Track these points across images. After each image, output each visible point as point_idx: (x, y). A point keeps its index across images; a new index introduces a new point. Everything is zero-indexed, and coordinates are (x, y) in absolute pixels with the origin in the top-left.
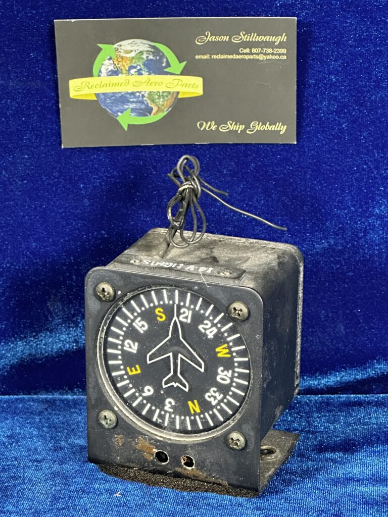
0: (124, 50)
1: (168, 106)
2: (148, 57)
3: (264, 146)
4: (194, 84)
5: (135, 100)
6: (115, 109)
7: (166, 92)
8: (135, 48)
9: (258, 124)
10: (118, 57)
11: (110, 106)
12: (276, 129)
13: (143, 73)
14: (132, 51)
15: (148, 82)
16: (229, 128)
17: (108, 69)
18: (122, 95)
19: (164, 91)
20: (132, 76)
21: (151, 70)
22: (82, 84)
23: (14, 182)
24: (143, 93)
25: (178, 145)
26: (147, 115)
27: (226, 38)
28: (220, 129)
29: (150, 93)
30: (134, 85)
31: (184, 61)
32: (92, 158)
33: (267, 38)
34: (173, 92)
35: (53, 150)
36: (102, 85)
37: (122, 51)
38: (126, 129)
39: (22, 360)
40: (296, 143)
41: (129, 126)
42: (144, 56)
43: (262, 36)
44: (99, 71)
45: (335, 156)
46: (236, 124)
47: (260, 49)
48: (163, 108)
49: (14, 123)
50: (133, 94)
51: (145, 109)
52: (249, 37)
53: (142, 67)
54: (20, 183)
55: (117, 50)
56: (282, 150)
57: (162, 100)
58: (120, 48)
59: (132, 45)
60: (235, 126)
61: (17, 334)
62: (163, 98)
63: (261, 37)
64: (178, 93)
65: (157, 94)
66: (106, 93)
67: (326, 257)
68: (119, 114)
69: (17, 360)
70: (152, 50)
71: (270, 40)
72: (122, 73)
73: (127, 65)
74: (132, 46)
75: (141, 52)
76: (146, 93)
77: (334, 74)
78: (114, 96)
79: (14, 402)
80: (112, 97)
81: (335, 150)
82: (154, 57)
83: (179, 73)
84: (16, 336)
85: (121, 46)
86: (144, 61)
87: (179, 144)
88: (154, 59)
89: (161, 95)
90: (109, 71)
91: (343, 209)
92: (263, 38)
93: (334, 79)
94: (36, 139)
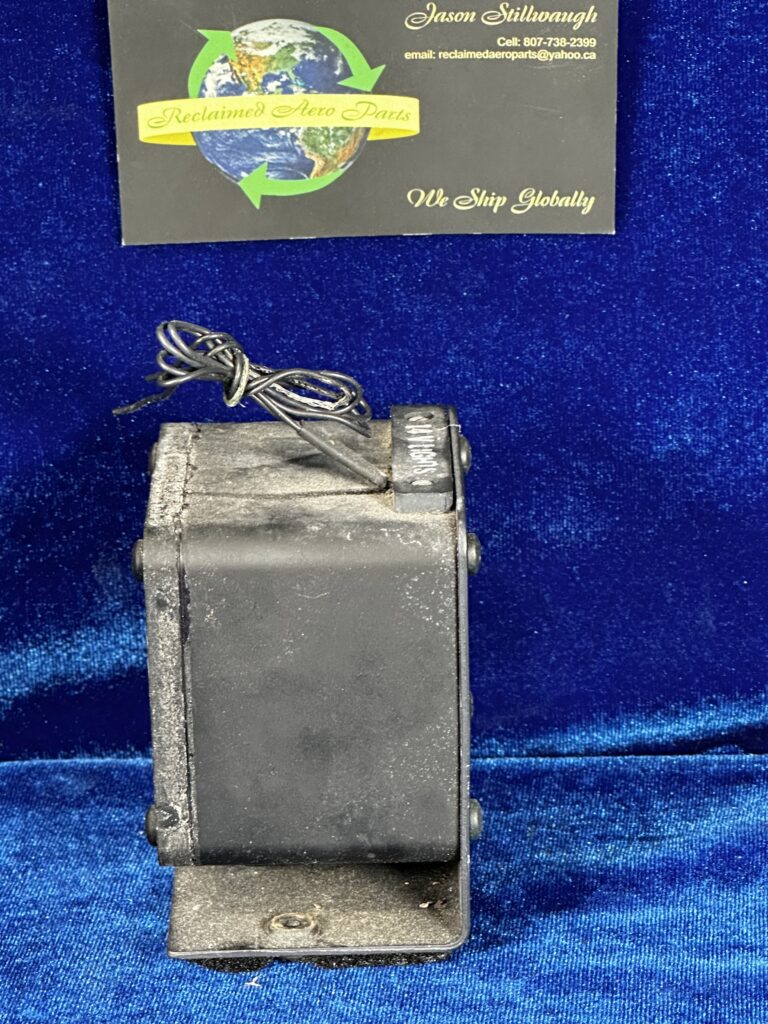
0: (253, 42)
1: (347, 158)
2: (304, 56)
3: (546, 240)
4: (402, 112)
5: (276, 145)
6: (234, 164)
7: (341, 128)
8: (277, 37)
9: (536, 195)
10: (241, 56)
11: (224, 157)
12: (572, 205)
13: (295, 88)
14: (270, 44)
15: (305, 108)
16: (473, 202)
17: (219, 81)
18: (250, 136)
19: (339, 125)
20: (271, 96)
21: (311, 83)
22: (164, 112)
23: (20, 318)
24: (292, 131)
25: (367, 237)
26: (302, 178)
27: (469, 17)
28: (455, 204)
29: (309, 132)
30: (275, 116)
31: (379, 64)
32: (185, 265)
33: (557, 17)
34: (358, 129)
35: (103, 250)
36: (207, 115)
37: (249, 43)
38: (257, 206)
39: (39, 687)
40: (614, 233)
41: (264, 198)
42: (297, 54)
43: (545, 11)
44: (199, 86)
45: (695, 260)
46: (489, 195)
47: (541, 39)
48: (335, 161)
49: (19, 193)
50: (272, 132)
51: (298, 164)
52: (517, 14)
53: (292, 76)
54: (32, 319)
55: (240, 42)
56: (584, 249)
57: (333, 145)
58: (245, 37)
59: (271, 30)
60: (487, 198)
61: (29, 633)
62: (337, 142)
63: (542, 13)
64: (367, 130)
65: (322, 133)
66: (216, 132)
67: (675, 472)
68: (244, 174)
69: (27, 689)
70: (314, 42)
71: (563, 20)
72: (248, 89)
73: (260, 72)
74: (270, 34)
75: (290, 47)
76: (301, 131)
77: (696, 90)
78: (231, 137)
79: (22, 774)
80: (227, 138)
81: (695, 247)
82: (316, 55)
83: (369, 89)
84: (25, 636)
85: (246, 33)
86: (296, 63)
87: (369, 235)
88: (317, 59)
89: (332, 135)
90: (223, 86)
91: (712, 370)
92: (548, 17)
93: (695, 101)
94: (66, 228)
